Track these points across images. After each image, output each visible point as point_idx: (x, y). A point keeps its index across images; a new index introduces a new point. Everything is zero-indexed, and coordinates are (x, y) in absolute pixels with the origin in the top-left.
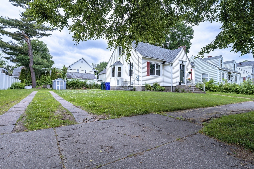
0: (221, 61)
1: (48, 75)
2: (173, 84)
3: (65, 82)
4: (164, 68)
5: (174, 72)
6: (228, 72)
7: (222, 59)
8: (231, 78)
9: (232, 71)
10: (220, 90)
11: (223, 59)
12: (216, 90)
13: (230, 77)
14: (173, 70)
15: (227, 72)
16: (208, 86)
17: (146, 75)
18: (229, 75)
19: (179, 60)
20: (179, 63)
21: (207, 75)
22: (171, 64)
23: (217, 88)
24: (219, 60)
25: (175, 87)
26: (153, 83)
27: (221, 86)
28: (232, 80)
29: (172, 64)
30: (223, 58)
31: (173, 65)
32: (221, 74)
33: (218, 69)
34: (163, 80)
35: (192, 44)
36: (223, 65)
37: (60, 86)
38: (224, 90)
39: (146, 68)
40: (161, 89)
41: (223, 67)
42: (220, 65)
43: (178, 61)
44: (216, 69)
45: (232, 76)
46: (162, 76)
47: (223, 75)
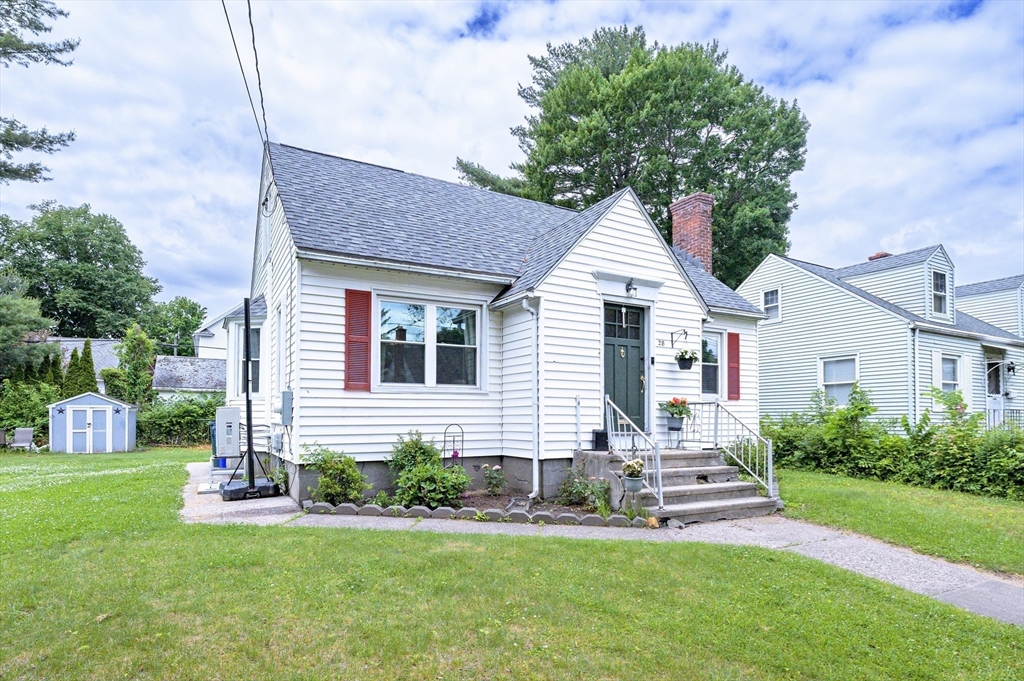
0: (939, 280)
1: (50, 375)
2: (543, 446)
3: (117, 411)
4: (507, 331)
5: (551, 358)
6: (983, 346)
7: (944, 269)
8: (1005, 381)
9: (1011, 335)
10: (916, 467)
11: (952, 267)
12: (892, 469)
13: (997, 376)
14: (543, 349)
15: (977, 346)
16: (839, 443)
17: (342, 385)
18: (990, 366)
19: (599, 276)
20: (594, 295)
21: (850, 365)
22: (525, 303)
23: (896, 452)
24: (924, 275)
25: (565, 463)
26: (395, 439)
27: (922, 439)
28: (1010, 389)
29: (535, 302)
30: (948, 260)
31: (543, 313)
32: (937, 358)
33: (913, 330)
34: (498, 413)
35: (795, 196)
36: (948, 301)
37: (89, 432)
38: (940, 466)
39: (342, 339)
40: (427, 486)
41: (948, 315)
42: (929, 302)
43: (591, 278)
44: (902, 326)
45: (1011, 368)
46: (487, 388)
47: (950, 361)
